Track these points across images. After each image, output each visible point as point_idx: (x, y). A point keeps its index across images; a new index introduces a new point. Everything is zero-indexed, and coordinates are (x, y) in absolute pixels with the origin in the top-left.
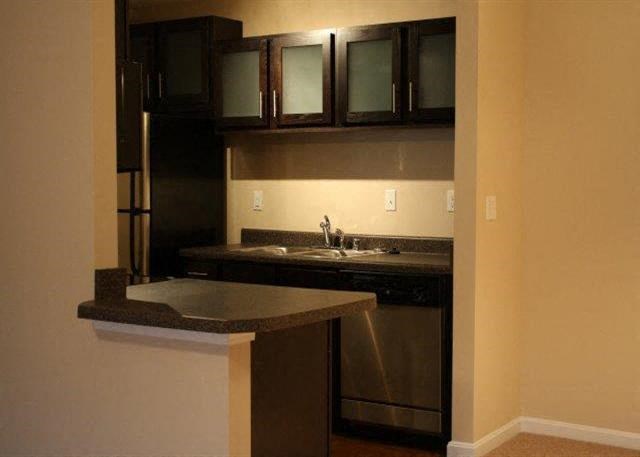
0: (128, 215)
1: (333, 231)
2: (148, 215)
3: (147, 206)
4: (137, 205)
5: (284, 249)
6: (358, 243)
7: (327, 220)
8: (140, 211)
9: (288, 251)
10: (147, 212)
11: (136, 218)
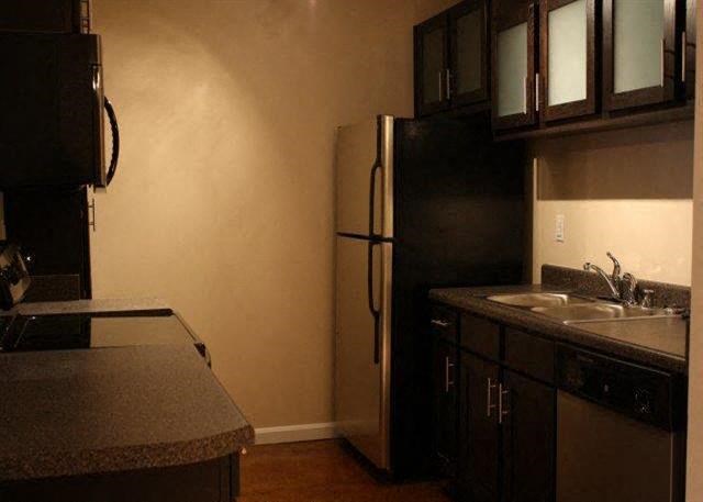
0: (367, 242)
2: (390, 245)
3: (389, 233)
7: (613, 259)
8: (376, 239)
10: (388, 240)
11: (376, 248)
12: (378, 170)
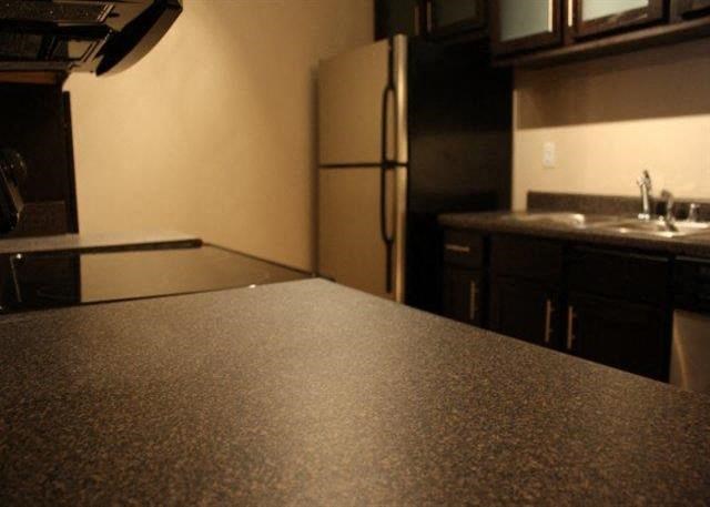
0: (378, 171)
1: (656, 193)
2: (404, 170)
3: (403, 158)
4: (390, 156)
5: (579, 217)
6: (697, 211)
7: (647, 176)
8: (388, 165)
9: (587, 221)
10: (402, 165)
11: (389, 174)
12: (390, 94)
